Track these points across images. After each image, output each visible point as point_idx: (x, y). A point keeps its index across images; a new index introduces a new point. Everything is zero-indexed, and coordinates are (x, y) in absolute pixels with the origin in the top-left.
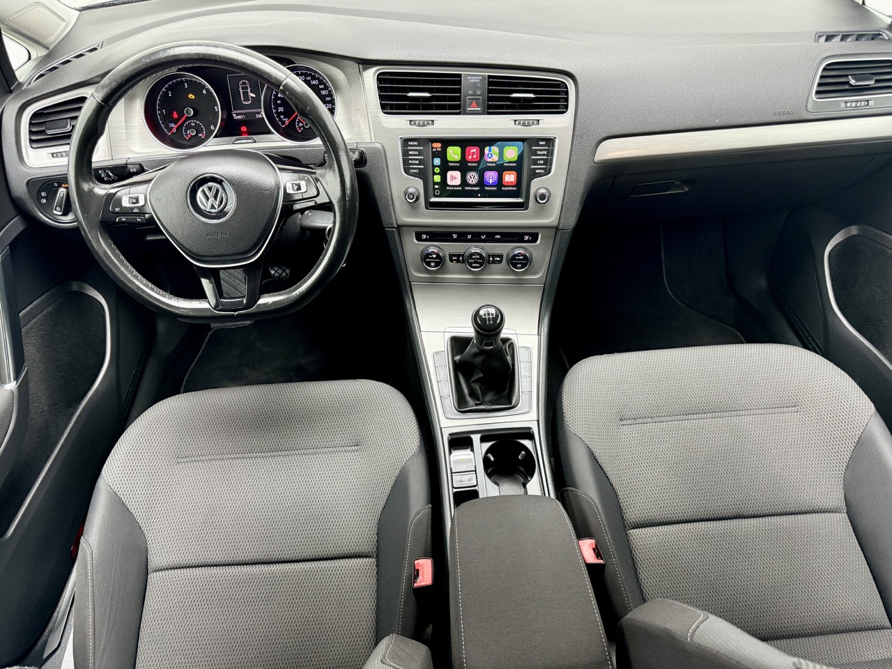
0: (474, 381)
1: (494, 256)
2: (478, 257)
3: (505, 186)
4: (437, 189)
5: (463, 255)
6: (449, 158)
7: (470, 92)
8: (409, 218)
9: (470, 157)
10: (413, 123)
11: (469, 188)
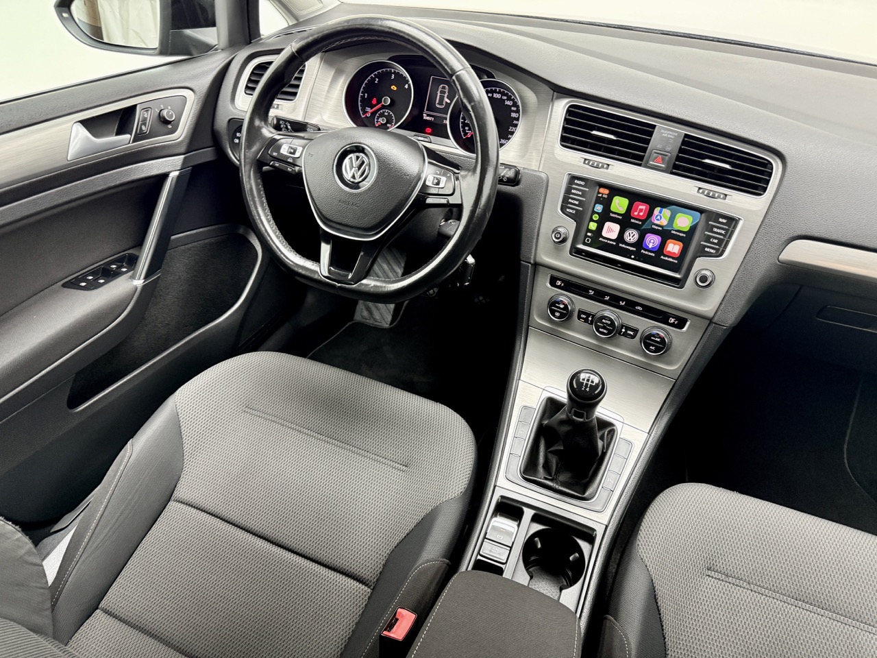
0: (554, 452)
1: (628, 328)
2: (609, 322)
3: (665, 256)
4: (589, 237)
5: (593, 316)
6: (613, 208)
7: (659, 146)
8: (549, 258)
9: (636, 213)
10: (587, 162)
11: (624, 246)
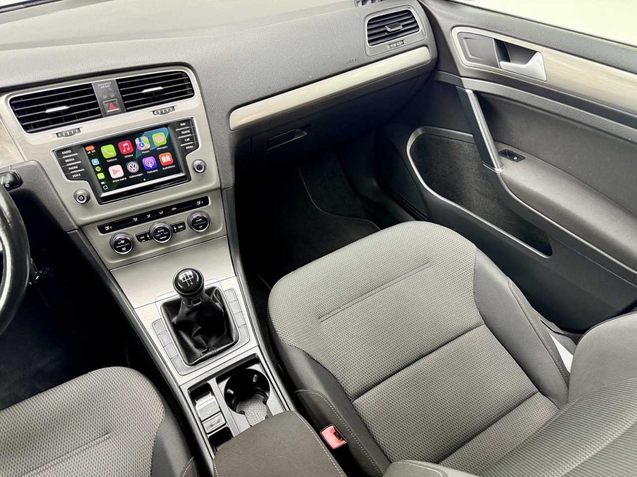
0: (196, 334)
1: (177, 225)
2: (163, 230)
3: (165, 167)
4: (104, 185)
5: (149, 233)
6: (106, 156)
7: (105, 97)
8: (87, 217)
9: (124, 151)
10: (60, 135)
11: (133, 176)
